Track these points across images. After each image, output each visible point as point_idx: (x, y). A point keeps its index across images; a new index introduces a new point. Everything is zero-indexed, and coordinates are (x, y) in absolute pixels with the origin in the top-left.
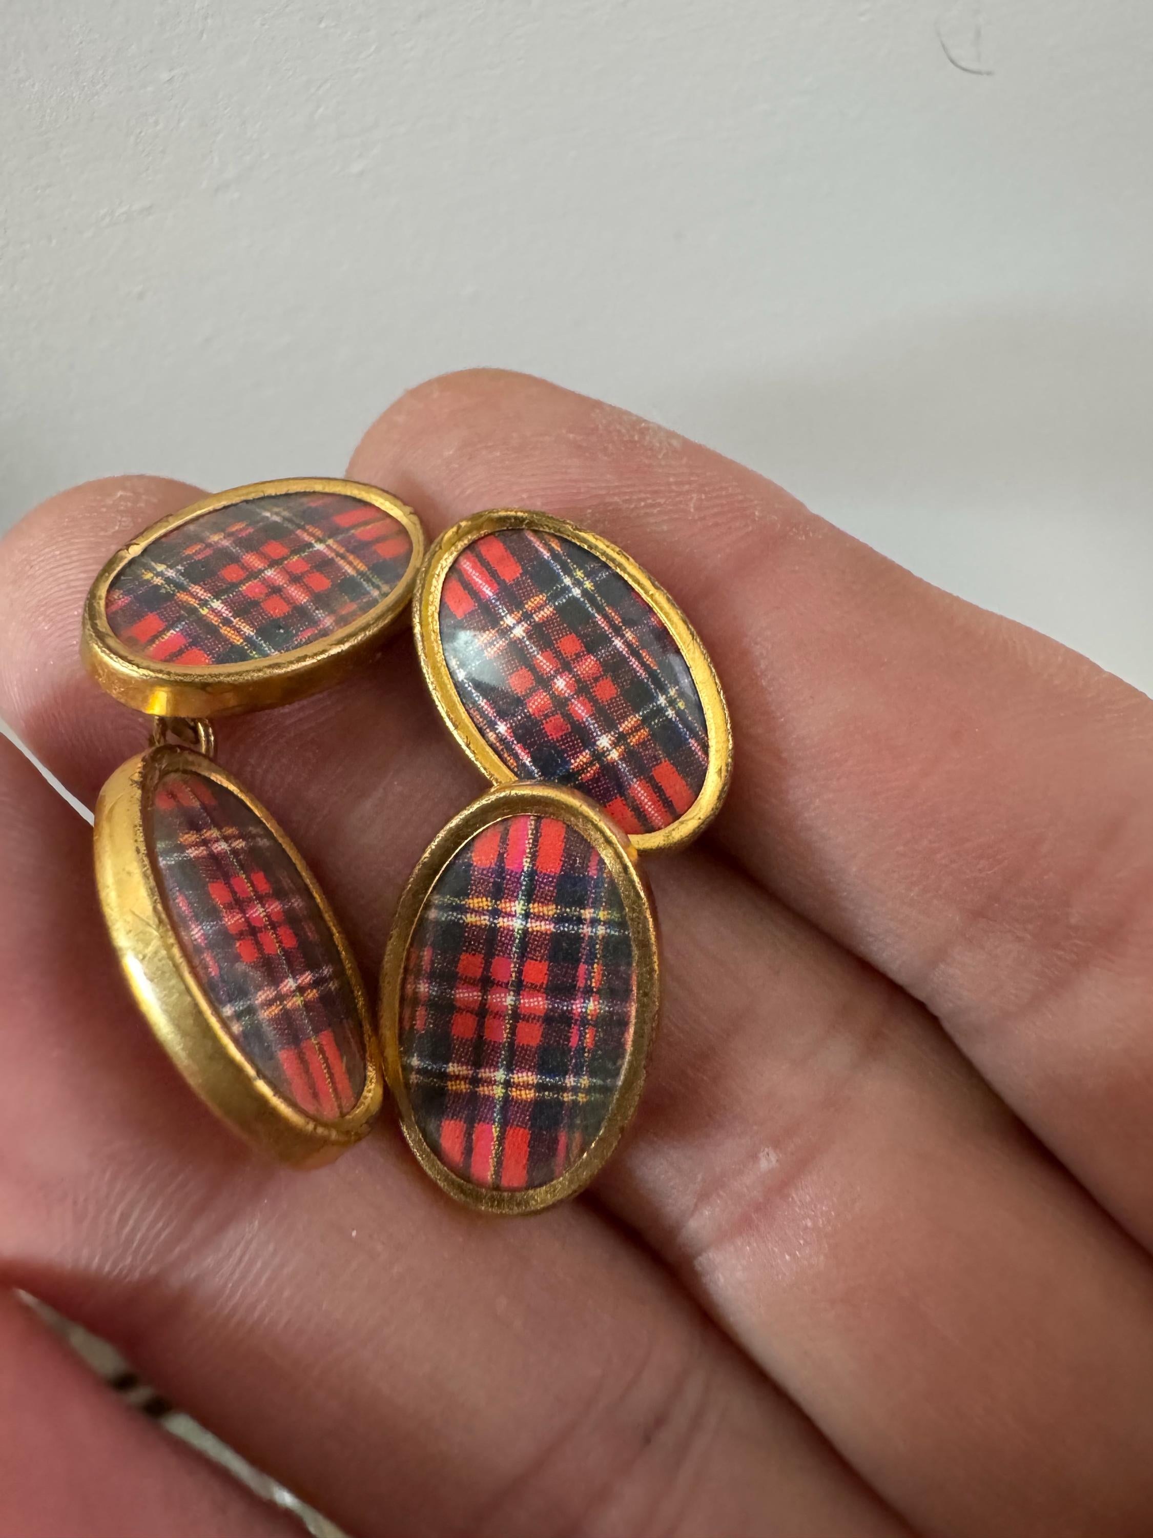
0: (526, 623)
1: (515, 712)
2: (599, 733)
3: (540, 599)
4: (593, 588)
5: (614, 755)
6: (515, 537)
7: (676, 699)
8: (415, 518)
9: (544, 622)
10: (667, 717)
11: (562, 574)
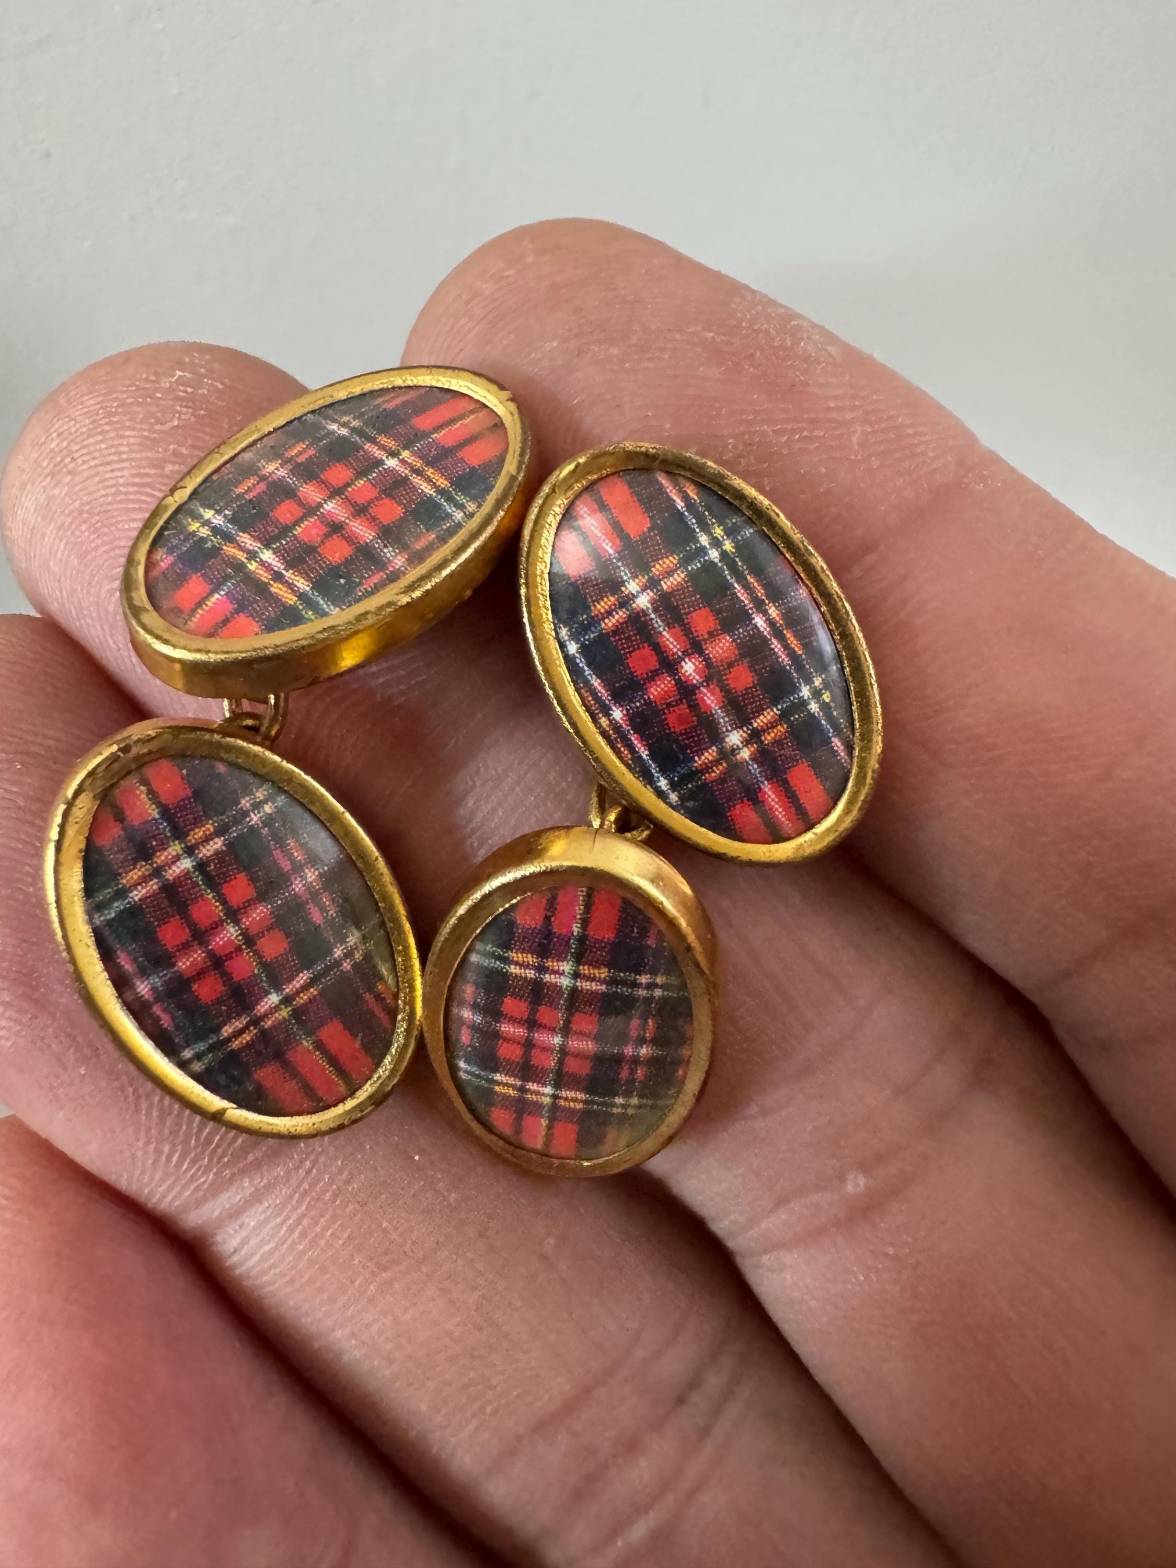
0: (652, 591)
1: (635, 697)
2: (729, 728)
3: (671, 561)
4: (733, 550)
5: (745, 754)
6: (642, 478)
7: (821, 690)
8: (512, 406)
9: (673, 591)
10: (809, 712)
11: (698, 530)
